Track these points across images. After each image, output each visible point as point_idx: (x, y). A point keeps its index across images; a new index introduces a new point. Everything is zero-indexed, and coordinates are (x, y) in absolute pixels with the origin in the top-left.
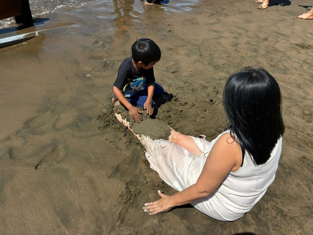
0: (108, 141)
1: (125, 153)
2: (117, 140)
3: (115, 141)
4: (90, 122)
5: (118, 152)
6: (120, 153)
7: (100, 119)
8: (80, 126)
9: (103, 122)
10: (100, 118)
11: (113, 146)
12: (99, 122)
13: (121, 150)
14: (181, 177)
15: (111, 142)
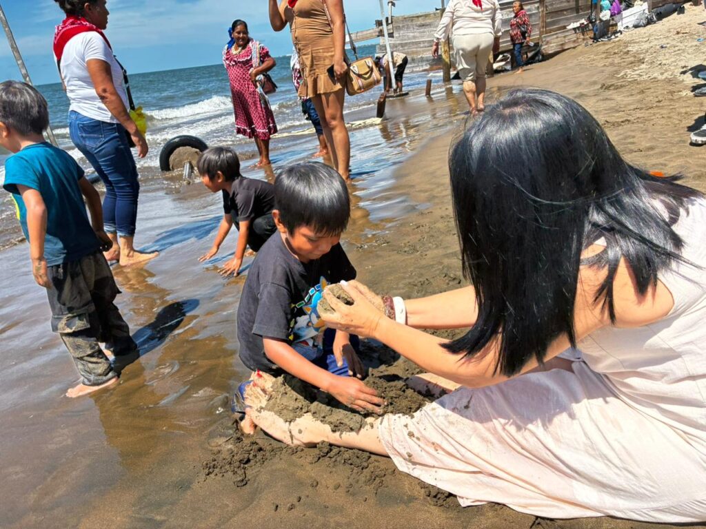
0: (283, 510)
1: (356, 510)
2: (307, 493)
3: (303, 497)
4: (189, 492)
5: (336, 519)
6: (344, 521)
7: (216, 470)
8: (165, 521)
9: (230, 473)
10: (214, 467)
11: (308, 514)
12: (219, 477)
13: (339, 510)
14: (587, 452)
15: (292, 507)
